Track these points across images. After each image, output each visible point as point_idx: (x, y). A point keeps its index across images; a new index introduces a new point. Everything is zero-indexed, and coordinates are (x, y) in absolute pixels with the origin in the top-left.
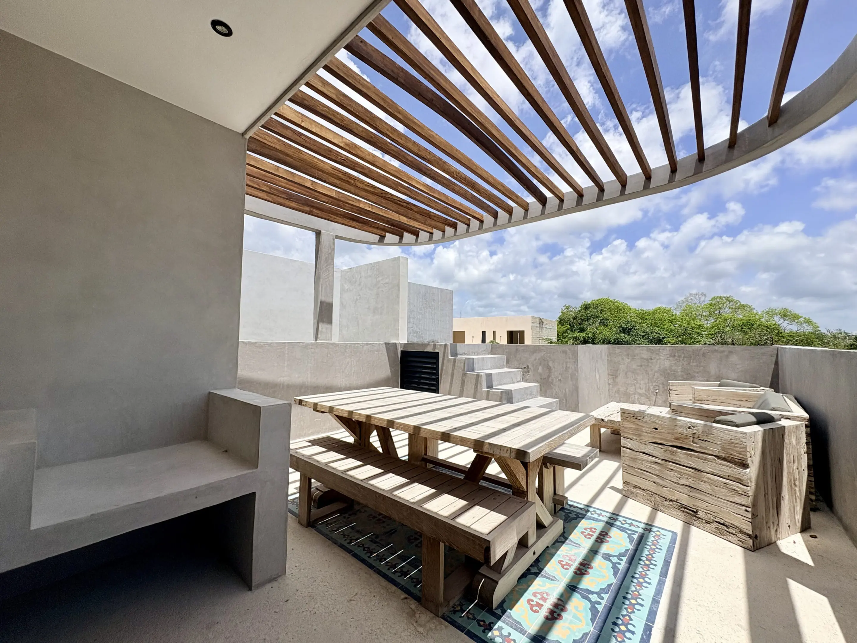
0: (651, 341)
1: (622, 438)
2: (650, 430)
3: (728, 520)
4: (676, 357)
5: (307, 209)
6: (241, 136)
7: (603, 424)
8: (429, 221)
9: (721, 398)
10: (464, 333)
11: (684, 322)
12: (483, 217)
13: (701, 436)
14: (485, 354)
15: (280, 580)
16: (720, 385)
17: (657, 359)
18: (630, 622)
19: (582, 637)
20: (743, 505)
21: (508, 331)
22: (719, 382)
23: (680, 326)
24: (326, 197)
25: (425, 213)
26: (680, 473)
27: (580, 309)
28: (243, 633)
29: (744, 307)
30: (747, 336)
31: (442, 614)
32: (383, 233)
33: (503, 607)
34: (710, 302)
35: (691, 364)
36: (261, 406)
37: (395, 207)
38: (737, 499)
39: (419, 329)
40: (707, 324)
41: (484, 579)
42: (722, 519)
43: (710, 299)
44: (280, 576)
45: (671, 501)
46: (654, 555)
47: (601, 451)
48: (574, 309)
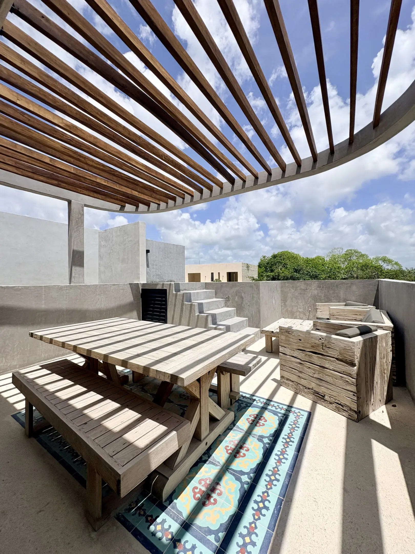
0: (312, 277)
1: (280, 346)
2: (296, 341)
3: (343, 402)
4: (321, 288)
5: (56, 182)
7: (273, 334)
8: (154, 195)
9: (345, 313)
10: (200, 274)
11: (330, 265)
12: (193, 193)
13: (327, 345)
14: (200, 289)
16: (346, 305)
17: (311, 289)
18: (267, 498)
20: (352, 391)
21: (227, 273)
22: (345, 303)
23: (328, 267)
24: (69, 173)
25: (150, 188)
26: (314, 370)
27: (271, 257)
29: (364, 256)
30: (365, 273)
32: (123, 204)
33: (171, 497)
34: (345, 253)
35: (330, 292)
37: (125, 183)
38: (348, 388)
40: (343, 266)
41: (158, 476)
42: (340, 401)
43: (345, 251)
45: (309, 389)
46: (293, 433)
47: (271, 352)
48: (268, 258)
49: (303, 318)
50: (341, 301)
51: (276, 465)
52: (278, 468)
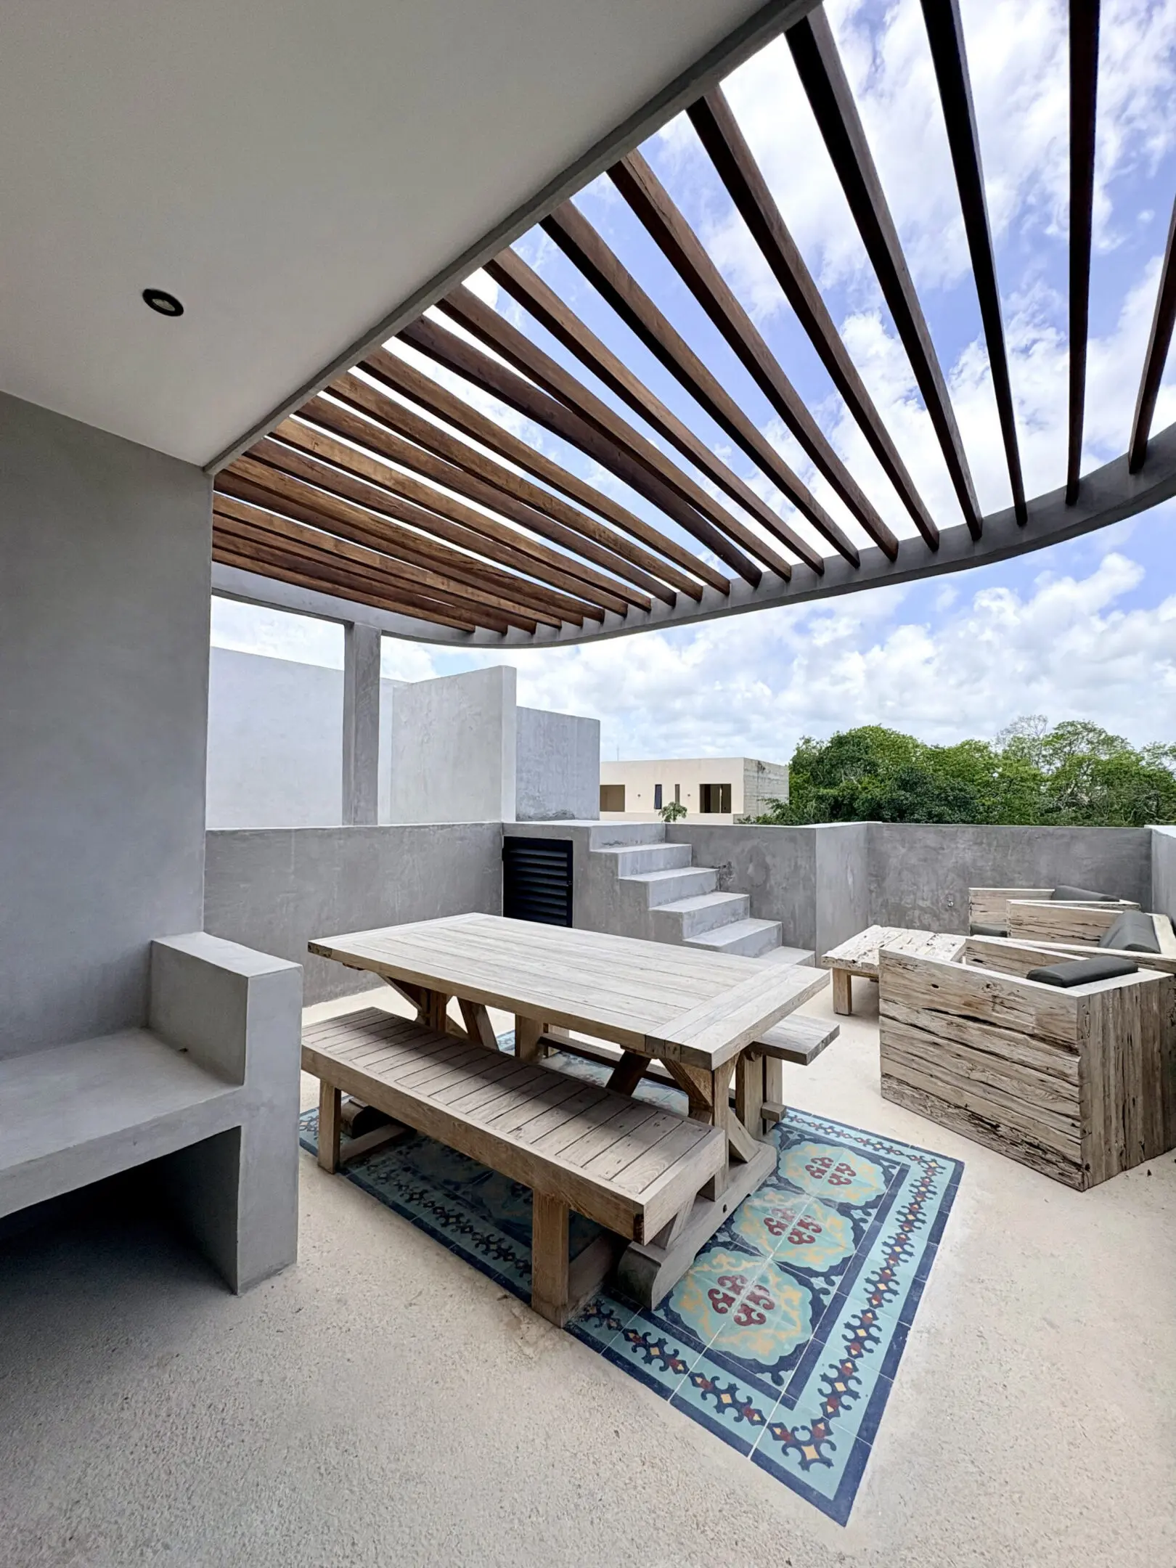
1: (882, 1000)
2: (925, 988)
3: (1046, 1141)
4: (984, 846)
6: (201, 473)
7: (855, 969)
8: (553, 608)
9: (1055, 920)
10: (622, 787)
11: (1008, 769)
12: (650, 603)
13: (1006, 1002)
14: (655, 842)
15: (286, 1273)
16: (1053, 897)
17: (953, 849)
18: (874, 1322)
19: (795, 1351)
20: (1068, 1116)
21: (701, 785)
22: (1052, 891)
23: (1002, 776)
25: (546, 596)
26: (970, 1060)
27: (829, 745)
28: (223, 1372)
29: (1113, 741)
31: (566, 1322)
32: (469, 626)
33: (667, 1306)
34: (1054, 732)
35: (1009, 858)
36: (246, 975)
38: (1060, 1107)
39: (539, 791)
40: (1046, 770)
42: (1037, 1139)
43: (1056, 727)
44: (287, 1265)
45: (957, 1107)
46: (922, 1204)
47: (850, 1014)
48: (818, 743)
49: (930, 925)
50: (1041, 885)
51: (888, 1263)
52: (891, 1270)
